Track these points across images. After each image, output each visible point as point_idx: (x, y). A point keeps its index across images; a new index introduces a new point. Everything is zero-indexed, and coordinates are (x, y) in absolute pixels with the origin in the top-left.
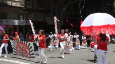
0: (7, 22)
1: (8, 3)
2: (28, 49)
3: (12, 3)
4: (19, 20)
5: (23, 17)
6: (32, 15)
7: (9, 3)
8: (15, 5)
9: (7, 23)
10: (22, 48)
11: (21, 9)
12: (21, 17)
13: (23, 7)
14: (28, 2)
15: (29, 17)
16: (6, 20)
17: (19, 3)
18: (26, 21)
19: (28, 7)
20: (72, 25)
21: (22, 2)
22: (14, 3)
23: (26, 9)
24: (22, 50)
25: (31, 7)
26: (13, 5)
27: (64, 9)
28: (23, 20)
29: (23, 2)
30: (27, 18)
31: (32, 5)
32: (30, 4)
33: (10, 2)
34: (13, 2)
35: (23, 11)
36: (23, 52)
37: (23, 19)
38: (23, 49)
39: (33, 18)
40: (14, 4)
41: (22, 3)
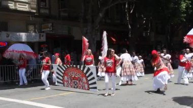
0: (8, 36)
1: (9, 5)
2: (85, 76)
3: (15, 5)
4: (28, 34)
5: (35, 28)
6: (50, 25)
7: (11, 6)
8: (21, 9)
9: (9, 38)
10: (73, 76)
11: (30, 15)
12: (31, 28)
13: (34, 11)
14: (42, 4)
15: (45, 28)
16: (7, 34)
17: (27, 5)
18: (40, 35)
19: (42, 11)
20: (114, 40)
21: (32, 3)
22: (19, 5)
23: (39, 15)
24: (73, 79)
25: (47, 11)
26: (19, 9)
27: (101, 15)
28: (34, 34)
29: (34, 3)
30: (41, 30)
31: (50, 9)
32: (46, 6)
33: (13, 3)
34: (17, 4)
35: (34, 18)
36: (74, 82)
37: (35, 32)
38: (75, 77)
39: (51, 29)
40: (20, 7)
41: (32, 6)
